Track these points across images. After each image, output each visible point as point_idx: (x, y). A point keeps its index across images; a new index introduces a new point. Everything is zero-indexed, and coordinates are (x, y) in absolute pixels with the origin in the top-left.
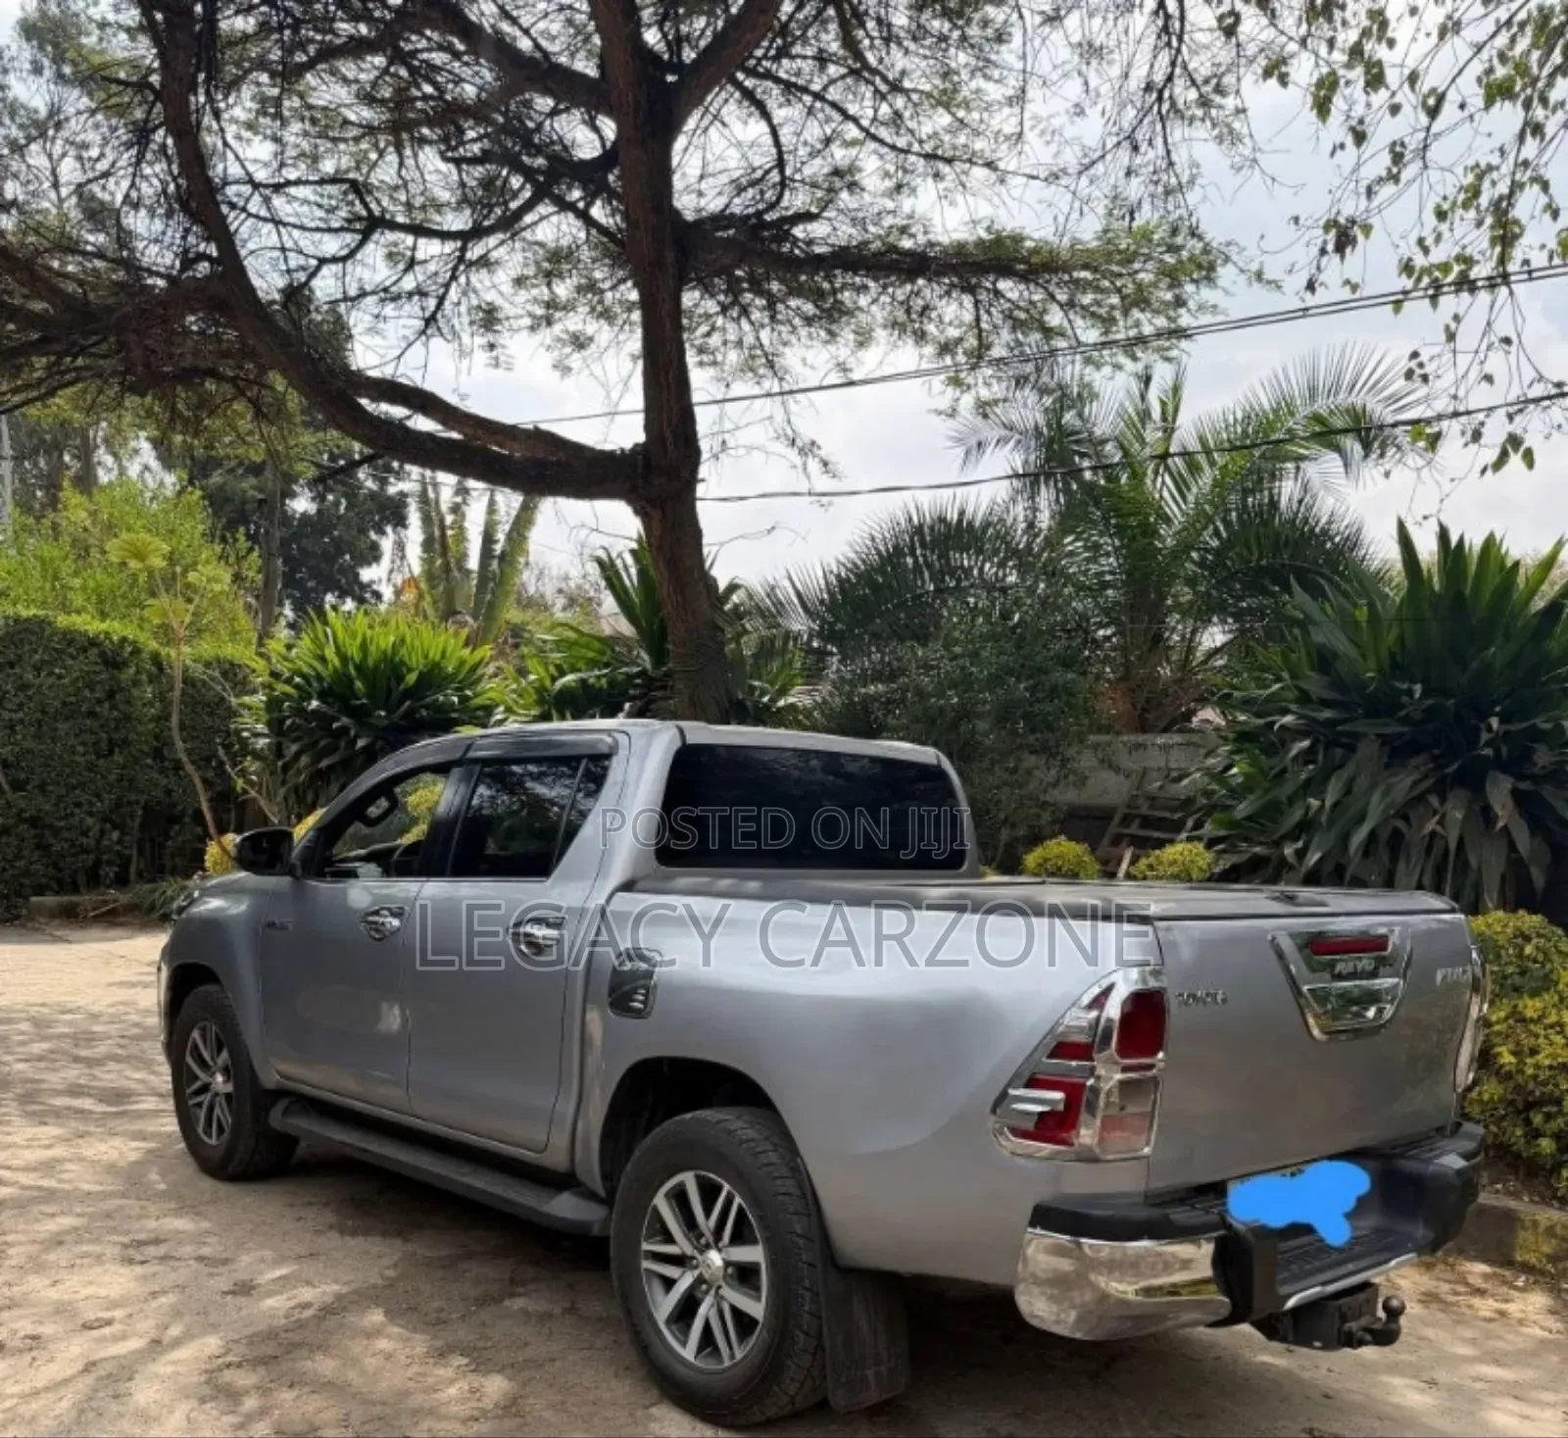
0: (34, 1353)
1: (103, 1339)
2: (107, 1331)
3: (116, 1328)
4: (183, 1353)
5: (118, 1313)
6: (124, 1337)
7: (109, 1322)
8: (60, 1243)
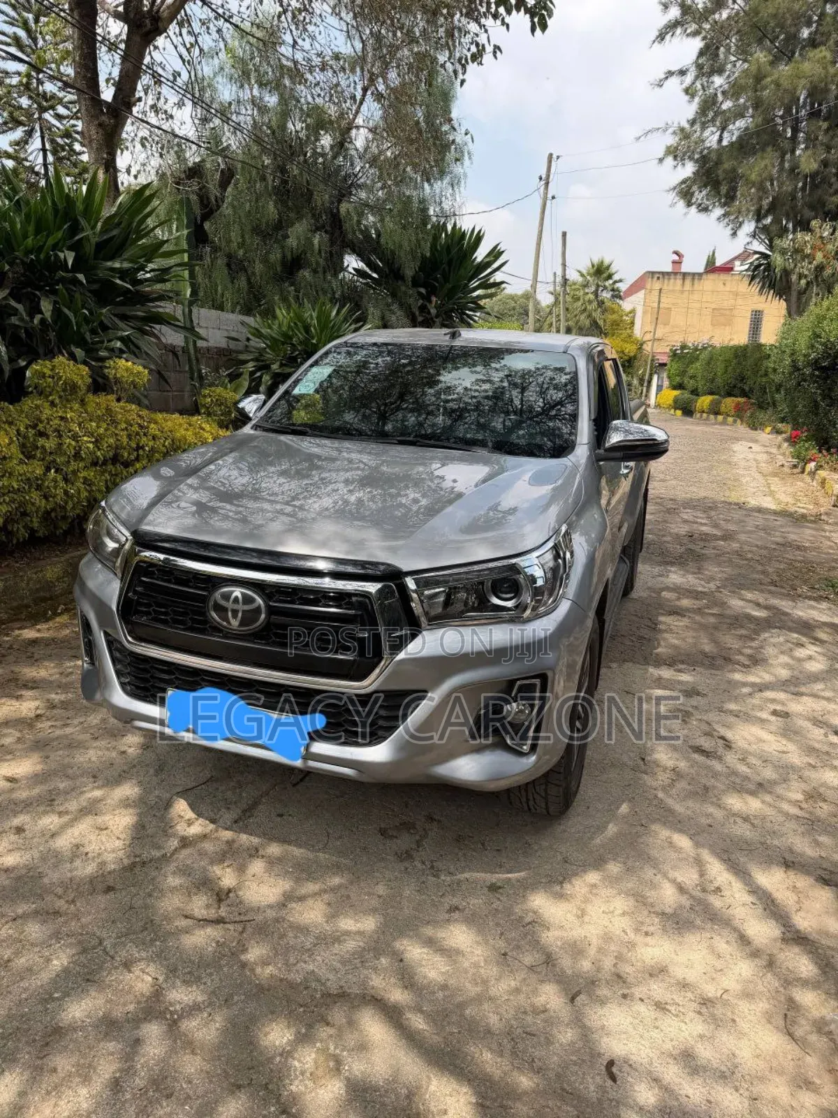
0: (820, 718)
1: (783, 704)
2: (778, 708)
3: (772, 707)
4: (752, 679)
5: (764, 715)
6: (773, 701)
7: (775, 713)
8: (760, 785)
